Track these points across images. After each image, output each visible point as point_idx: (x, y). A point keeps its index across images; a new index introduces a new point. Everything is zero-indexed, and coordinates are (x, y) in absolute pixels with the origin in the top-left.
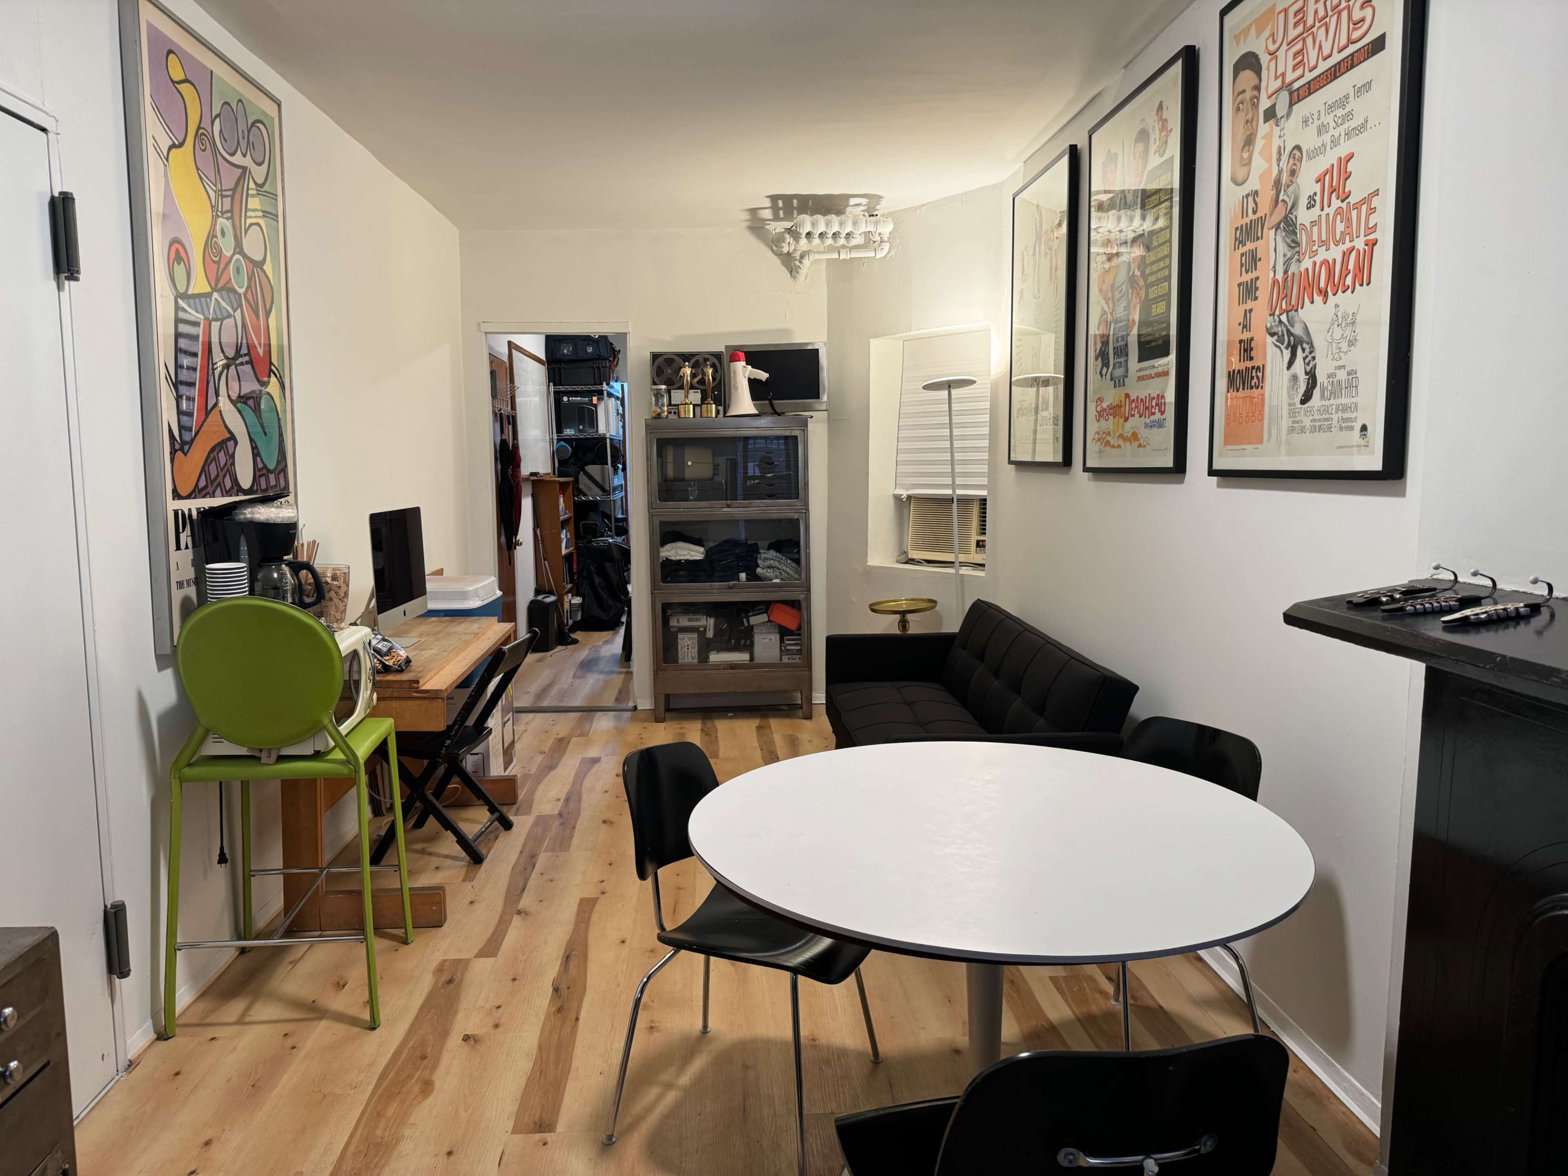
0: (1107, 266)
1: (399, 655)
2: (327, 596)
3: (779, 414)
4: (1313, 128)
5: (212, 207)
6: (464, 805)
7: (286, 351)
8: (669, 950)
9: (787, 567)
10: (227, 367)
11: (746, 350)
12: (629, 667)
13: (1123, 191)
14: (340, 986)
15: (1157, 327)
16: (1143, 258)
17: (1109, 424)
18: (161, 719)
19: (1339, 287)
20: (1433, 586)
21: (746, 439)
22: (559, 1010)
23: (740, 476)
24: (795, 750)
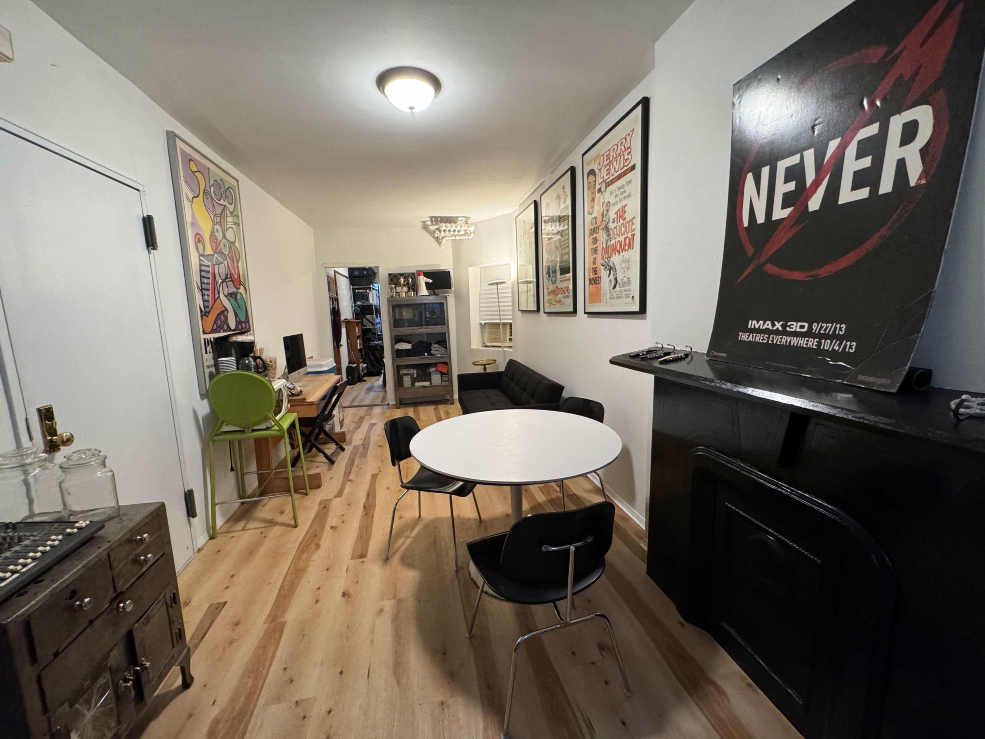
0: (548, 242)
1: (297, 389)
2: (268, 368)
3: (437, 295)
4: (613, 195)
5: (212, 221)
6: (326, 443)
7: (246, 276)
8: (406, 490)
9: (442, 350)
10: (223, 282)
11: (424, 272)
12: (385, 389)
13: (552, 216)
14: (282, 513)
15: (565, 263)
16: (560, 239)
17: (552, 297)
18: (203, 419)
19: (624, 250)
20: (656, 349)
21: (425, 304)
22: (366, 514)
23: (424, 318)
24: (448, 416)
